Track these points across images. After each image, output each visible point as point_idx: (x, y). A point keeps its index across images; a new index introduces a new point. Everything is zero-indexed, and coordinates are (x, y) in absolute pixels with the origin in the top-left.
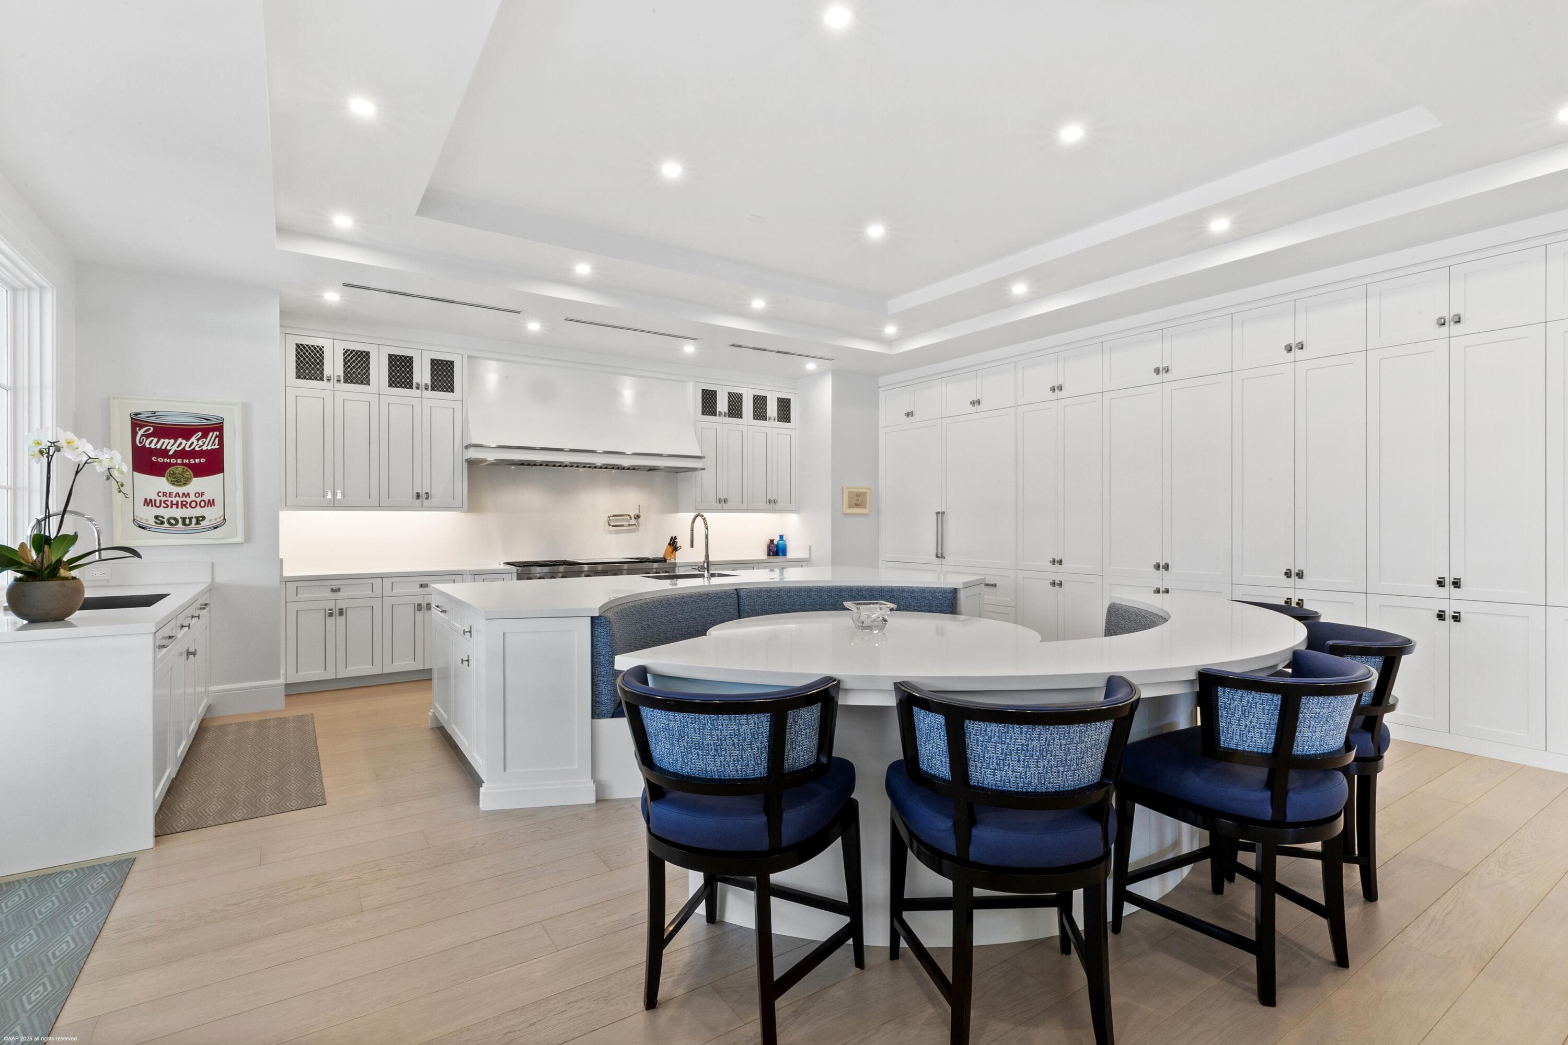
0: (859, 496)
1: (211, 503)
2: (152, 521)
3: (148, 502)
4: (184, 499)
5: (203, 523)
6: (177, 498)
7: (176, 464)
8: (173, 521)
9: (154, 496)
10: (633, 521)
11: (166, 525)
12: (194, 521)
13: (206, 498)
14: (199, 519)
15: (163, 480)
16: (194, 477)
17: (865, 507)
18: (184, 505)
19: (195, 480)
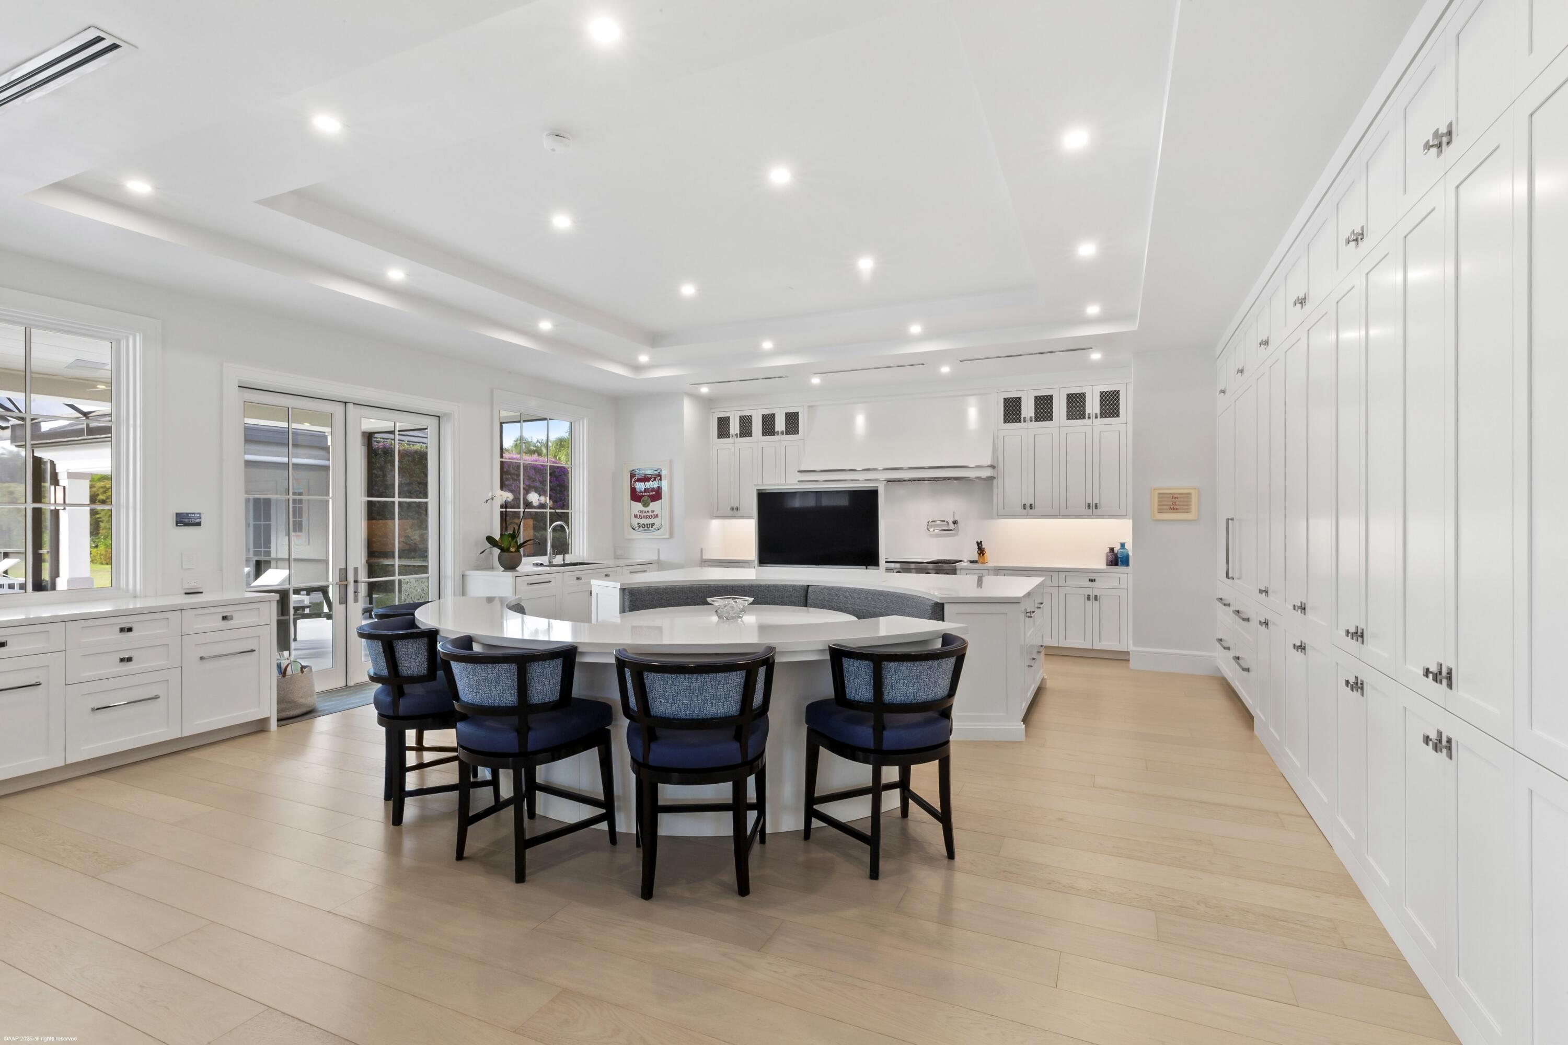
0: (1177, 498)
1: (657, 516)
2: (636, 526)
3: (636, 516)
4: (647, 514)
5: (654, 527)
6: (645, 514)
7: (645, 495)
8: (644, 526)
9: (637, 513)
10: (952, 526)
11: (641, 528)
12: (651, 525)
13: (655, 513)
14: (653, 524)
15: (639, 504)
16: (652, 502)
17: (1188, 511)
18: (647, 517)
19: (651, 503)
